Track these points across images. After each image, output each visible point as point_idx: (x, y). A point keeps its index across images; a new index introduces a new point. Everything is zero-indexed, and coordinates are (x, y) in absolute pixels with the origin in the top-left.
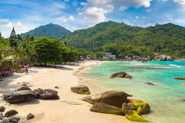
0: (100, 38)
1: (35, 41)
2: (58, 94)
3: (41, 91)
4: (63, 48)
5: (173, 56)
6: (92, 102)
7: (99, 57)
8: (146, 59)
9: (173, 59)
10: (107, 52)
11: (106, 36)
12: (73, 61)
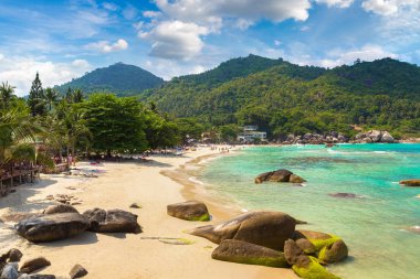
0: (231, 94)
1: (86, 102)
2: (139, 221)
3: (101, 215)
4: (148, 117)
5: (395, 132)
6: (216, 239)
7: (230, 137)
8: (334, 139)
9: (398, 138)
10: (246, 124)
11: (243, 89)
12: (171, 146)
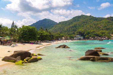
0: (75, 26)
8: (104, 39)
10: (77, 34)
11: (79, 25)
